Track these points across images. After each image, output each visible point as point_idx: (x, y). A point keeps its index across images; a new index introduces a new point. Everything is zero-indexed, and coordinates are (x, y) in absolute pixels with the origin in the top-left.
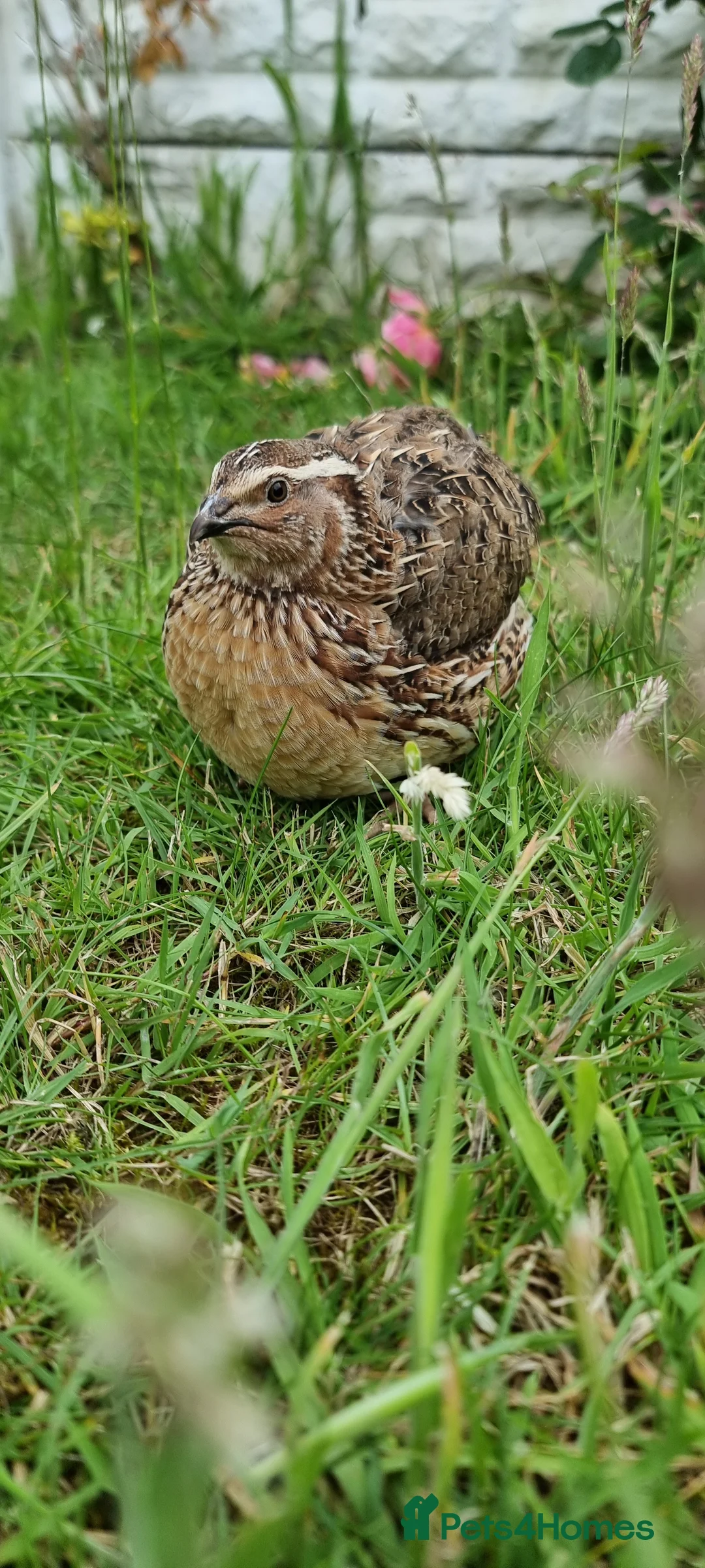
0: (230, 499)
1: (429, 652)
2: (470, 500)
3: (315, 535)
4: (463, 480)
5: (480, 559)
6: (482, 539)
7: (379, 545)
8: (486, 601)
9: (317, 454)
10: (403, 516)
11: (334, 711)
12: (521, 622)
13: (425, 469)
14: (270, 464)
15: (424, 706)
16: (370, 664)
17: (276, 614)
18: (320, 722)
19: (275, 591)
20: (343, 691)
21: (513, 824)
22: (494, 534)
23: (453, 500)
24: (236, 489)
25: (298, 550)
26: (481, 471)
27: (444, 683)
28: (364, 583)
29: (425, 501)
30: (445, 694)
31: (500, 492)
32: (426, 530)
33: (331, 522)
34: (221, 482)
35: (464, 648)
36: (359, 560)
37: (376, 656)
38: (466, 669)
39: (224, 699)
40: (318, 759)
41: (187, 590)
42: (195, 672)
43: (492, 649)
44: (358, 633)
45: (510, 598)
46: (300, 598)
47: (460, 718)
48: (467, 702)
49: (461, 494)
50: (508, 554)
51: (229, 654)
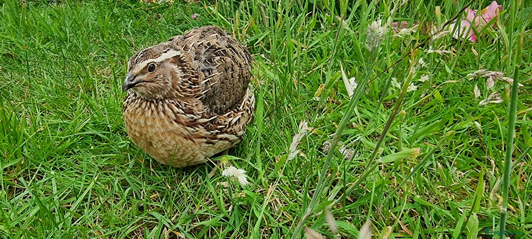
0: (135, 75)
1: (219, 111)
2: (227, 57)
3: (168, 80)
4: (224, 51)
5: (233, 77)
6: (233, 70)
7: (193, 77)
8: (237, 91)
9: (164, 51)
10: (203, 66)
11: (185, 138)
12: (250, 97)
13: (209, 48)
14: (147, 59)
15: (219, 130)
16: (196, 119)
17: (159, 108)
18: (181, 142)
19: (157, 100)
20: (187, 130)
21: (259, 169)
22: (237, 68)
23: (221, 58)
24: (136, 70)
25: (163, 87)
26: (230, 47)
27: (225, 121)
28: (189, 91)
29: (210, 60)
30: (226, 125)
31: (237, 53)
32: (212, 69)
33: (173, 74)
34: (131, 69)
35: (231, 108)
36: (187, 84)
37: (198, 116)
38: (233, 116)
39: (147, 138)
40: (183, 154)
41: (128, 102)
42: (135, 131)
43: (241, 107)
44: (190, 109)
45: (245, 89)
46: (167, 101)
47: (232, 133)
48: (234, 127)
49: (224, 56)
50: (242, 74)
51: (146, 124)
